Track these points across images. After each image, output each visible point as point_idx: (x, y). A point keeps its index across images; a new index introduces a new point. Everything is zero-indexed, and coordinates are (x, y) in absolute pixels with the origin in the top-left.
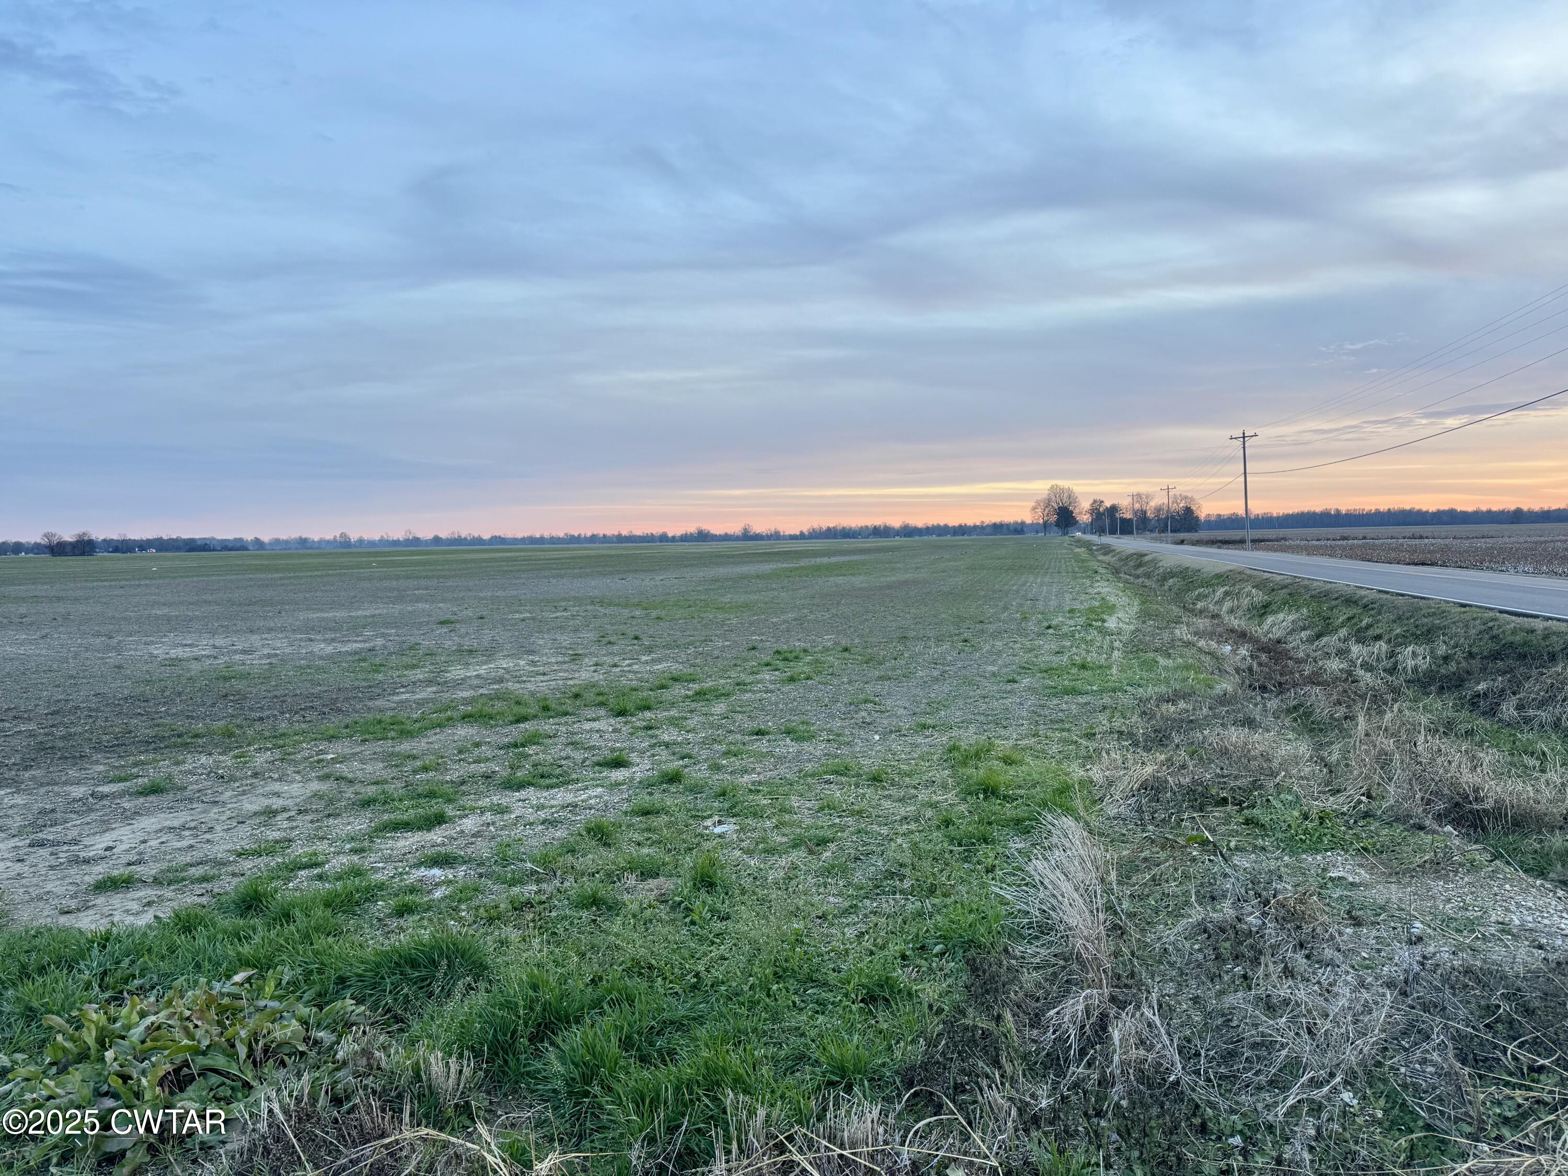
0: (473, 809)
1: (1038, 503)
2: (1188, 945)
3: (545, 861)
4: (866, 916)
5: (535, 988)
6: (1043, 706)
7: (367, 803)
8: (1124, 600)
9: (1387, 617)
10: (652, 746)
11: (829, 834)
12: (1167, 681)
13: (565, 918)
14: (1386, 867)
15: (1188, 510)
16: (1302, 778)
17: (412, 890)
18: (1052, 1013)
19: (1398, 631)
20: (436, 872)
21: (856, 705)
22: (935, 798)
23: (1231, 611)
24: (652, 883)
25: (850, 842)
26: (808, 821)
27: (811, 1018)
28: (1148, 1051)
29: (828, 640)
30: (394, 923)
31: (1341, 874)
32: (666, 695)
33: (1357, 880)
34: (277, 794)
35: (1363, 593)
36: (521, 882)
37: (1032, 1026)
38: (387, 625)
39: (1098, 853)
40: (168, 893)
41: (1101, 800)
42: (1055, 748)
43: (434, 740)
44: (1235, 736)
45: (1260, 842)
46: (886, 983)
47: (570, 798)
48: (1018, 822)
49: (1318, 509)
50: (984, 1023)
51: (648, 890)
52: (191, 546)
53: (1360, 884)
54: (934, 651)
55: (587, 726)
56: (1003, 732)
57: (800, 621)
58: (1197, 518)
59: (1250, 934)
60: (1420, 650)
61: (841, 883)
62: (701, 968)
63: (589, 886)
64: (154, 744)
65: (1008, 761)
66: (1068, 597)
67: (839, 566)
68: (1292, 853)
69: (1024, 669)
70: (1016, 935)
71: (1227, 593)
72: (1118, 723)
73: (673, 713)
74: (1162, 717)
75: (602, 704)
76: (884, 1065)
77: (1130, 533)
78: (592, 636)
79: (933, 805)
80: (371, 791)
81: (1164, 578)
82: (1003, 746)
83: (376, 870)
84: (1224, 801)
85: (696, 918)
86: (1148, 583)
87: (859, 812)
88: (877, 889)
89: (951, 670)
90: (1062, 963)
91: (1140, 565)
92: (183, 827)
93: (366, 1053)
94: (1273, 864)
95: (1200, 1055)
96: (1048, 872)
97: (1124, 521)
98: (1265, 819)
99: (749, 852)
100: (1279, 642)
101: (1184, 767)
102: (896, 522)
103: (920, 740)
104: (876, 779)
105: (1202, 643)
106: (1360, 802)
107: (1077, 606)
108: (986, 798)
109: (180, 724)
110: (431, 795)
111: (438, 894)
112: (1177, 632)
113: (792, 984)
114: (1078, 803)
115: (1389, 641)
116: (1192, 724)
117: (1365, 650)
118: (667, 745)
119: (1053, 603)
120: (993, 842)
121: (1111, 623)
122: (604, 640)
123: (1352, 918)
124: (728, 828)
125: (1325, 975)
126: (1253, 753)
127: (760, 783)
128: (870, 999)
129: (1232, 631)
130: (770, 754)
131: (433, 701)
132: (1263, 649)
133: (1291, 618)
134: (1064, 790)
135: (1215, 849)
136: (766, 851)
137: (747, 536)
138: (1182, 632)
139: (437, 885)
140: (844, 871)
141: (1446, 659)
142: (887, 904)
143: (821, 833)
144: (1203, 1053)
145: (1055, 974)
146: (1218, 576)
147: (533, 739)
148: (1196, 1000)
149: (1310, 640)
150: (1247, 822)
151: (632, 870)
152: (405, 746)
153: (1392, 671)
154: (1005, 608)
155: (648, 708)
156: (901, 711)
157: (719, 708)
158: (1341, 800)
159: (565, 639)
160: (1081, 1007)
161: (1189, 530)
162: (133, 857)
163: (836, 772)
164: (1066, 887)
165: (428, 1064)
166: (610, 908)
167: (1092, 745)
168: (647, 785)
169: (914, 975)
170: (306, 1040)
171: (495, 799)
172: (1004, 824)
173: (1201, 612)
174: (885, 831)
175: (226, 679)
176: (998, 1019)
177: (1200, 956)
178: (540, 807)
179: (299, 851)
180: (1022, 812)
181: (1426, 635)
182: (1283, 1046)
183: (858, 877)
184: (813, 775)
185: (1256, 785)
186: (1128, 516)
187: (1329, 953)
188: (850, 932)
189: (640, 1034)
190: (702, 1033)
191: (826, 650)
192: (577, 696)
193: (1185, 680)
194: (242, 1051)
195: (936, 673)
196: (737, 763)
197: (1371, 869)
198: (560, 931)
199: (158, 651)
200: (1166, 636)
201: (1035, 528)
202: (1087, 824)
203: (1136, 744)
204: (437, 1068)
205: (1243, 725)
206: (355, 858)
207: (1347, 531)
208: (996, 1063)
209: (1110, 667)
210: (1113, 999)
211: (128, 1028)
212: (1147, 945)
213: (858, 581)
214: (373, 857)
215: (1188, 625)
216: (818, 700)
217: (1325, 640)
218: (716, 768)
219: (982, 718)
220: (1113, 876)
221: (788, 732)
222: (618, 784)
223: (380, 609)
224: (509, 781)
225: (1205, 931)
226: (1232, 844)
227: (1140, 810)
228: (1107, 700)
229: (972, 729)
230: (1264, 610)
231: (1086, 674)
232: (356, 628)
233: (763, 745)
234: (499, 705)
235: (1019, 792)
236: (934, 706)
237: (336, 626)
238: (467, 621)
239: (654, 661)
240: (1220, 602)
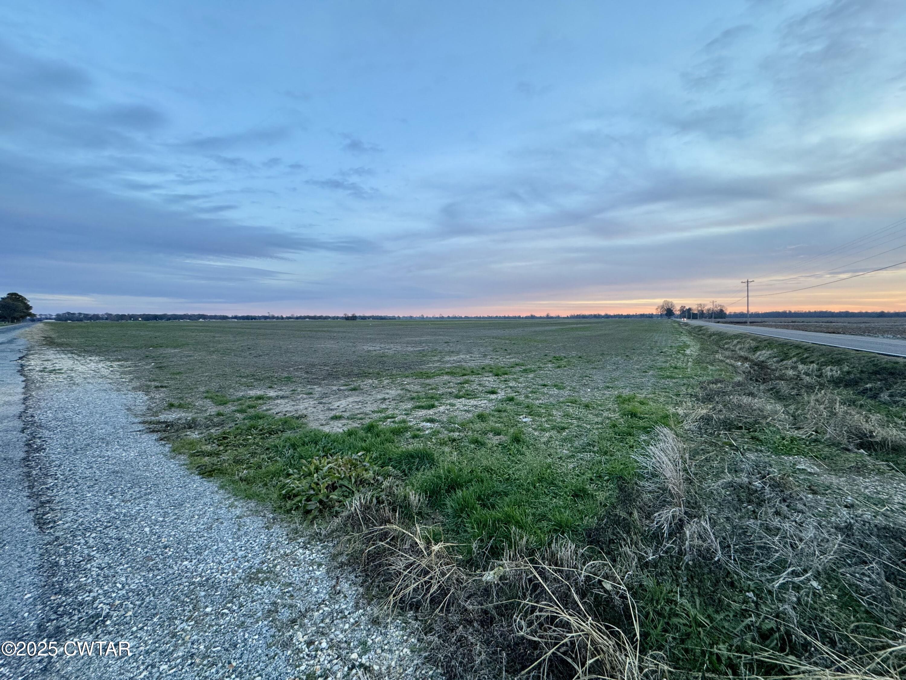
0: (444, 404)
1: (659, 307)
2: (723, 491)
3: (462, 425)
4: (578, 460)
5: (449, 472)
6: (658, 382)
7: (413, 399)
8: (693, 343)
9: (816, 354)
10: (506, 387)
11: (566, 426)
12: (712, 375)
13: (466, 446)
14: (828, 466)
15: (722, 311)
16: (780, 421)
17: (419, 430)
18: (656, 514)
19: (823, 360)
20: (429, 424)
21: (582, 377)
22: (610, 415)
23: (740, 349)
24: (497, 437)
25: (574, 430)
26: (559, 420)
27: (551, 499)
28: (703, 542)
29: (574, 353)
30: (411, 441)
31: (804, 467)
32: (513, 370)
33: (813, 471)
34: (388, 394)
35: (804, 344)
36: (454, 431)
37: (646, 519)
38: (430, 343)
39: (681, 445)
40: (350, 422)
41: (682, 422)
42: (662, 399)
43: (437, 379)
44: (746, 400)
45: (759, 448)
46: (584, 491)
47: (475, 403)
48: (645, 428)
49: (781, 311)
50: (623, 515)
51: (496, 440)
52: (382, 318)
53: (815, 474)
54: (615, 359)
55: (485, 379)
56: (640, 391)
57: (564, 347)
58: (725, 314)
59: (756, 491)
60: (835, 368)
61: (569, 445)
62: (511, 472)
63: (476, 435)
64: (358, 375)
65: (642, 403)
66: (670, 341)
67: (581, 328)
68: (776, 455)
69: (651, 368)
70: (641, 477)
71: (738, 342)
72: (690, 391)
73: (515, 376)
74: (710, 390)
75: (491, 372)
76: (578, 525)
77: (697, 318)
78: (491, 349)
79: (609, 418)
80: (414, 395)
81: (710, 336)
82: (640, 396)
83: (410, 421)
84: (741, 428)
85: (512, 453)
86: (704, 337)
87: (579, 419)
88: (583, 449)
89: (621, 366)
90: (661, 491)
91: (700, 330)
92: (360, 402)
93: (391, 487)
94: (767, 460)
95: (730, 547)
96: (657, 452)
97: (693, 314)
98: (762, 437)
99: (535, 429)
100: (763, 362)
101: (721, 411)
102: (603, 313)
103: (606, 392)
104: (587, 406)
105: (728, 361)
106: (812, 434)
107: (673, 345)
108: (631, 417)
109: (366, 370)
110: (432, 398)
111: (427, 432)
112: (717, 356)
113: (545, 484)
114: (672, 423)
115: (818, 364)
116: (725, 393)
117: (805, 367)
118: (511, 387)
119: (664, 343)
120: (633, 436)
121: (688, 352)
122: (495, 350)
123: (811, 490)
124: (528, 420)
125: (799, 518)
126: (755, 408)
127: (542, 404)
128: (576, 495)
129: (741, 357)
130: (547, 393)
131: (439, 367)
132: (755, 365)
133: (769, 352)
134: (666, 417)
135: (737, 449)
136: (541, 430)
137: (548, 317)
138: (719, 356)
139: (428, 429)
140: (571, 441)
141: (848, 373)
142: (587, 456)
143: (563, 425)
144: (732, 546)
145: (658, 497)
146: (734, 335)
147: (466, 382)
148: (728, 519)
149: (778, 362)
150: (753, 438)
151: (491, 431)
152: (428, 381)
153: (820, 376)
154: (644, 345)
155: (506, 374)
156: (599, 381)
157: (531, 375)
158: (801, 432)
159: (482, 350)
160: (671, 514)
161: (721, 318)
162: (344, 410)
163: (571, 402)
164: (665, 459)
165: (409, 495)
166: (482, 445)
167: (679, 399)
168: (502, 401)
169: (595, 488)
170: (374, 479)
171: (452, 401)
172: (639, 428)
173: (727, 349)
174: (588, 427)
175: (382, 357)
176: (631, 514)
177: (730, 498)
178: (465, 405)
179: (389, 412)
180: (646, 425)
181: (838, 362)
182: (777, 551)
183: (576, 444)
184: (562, 403)
185: (756, 422)
186: (696, 312)
187: (800, 506)
188: (571, 466)
189: (484, 495)
190: (507, 499)
191: (573, 357)
192: (483, 368)
193: (720, 375)
194: (353, 480)
195: (614, 367)
196: (535, 396)
197: (819, 466)
198: (463, 451)
199: (365, 348)
200: (712, 357)
201: (657, 316)
202: (675, 432)
203: (698, 400)
204: (412, 498)
205: (749, 395)
206: (405, 417)
207: (794, 319)
208: (628, 533)
209: (687, 369)
210: (686, 513)
211: (323, 467)
212: (703, 489)
213: (587, 333)
214: (411, 417)
215: (722, 354)
216: (568, 375)
217: (785, 362)
218: (527, 397)
219: (632, 386)
220: (687, 456)
221: (555, 386)
222: (492, 400)
223: (429, 338)
224: (457, 395)
225: (732, 486)
226: (745, 447)
227: (700, 428)
228: (685, 381)
229: (628, 389)
230: (756, 349)
231: (676, 371)
232: (421, 343)
233: (545, 390)
234: (458, 370)
235: (646, 416)
236: (613, 380)
237: (416, 343)
238: (453, 342)
239: (510, 358)
240: (735, 345)
